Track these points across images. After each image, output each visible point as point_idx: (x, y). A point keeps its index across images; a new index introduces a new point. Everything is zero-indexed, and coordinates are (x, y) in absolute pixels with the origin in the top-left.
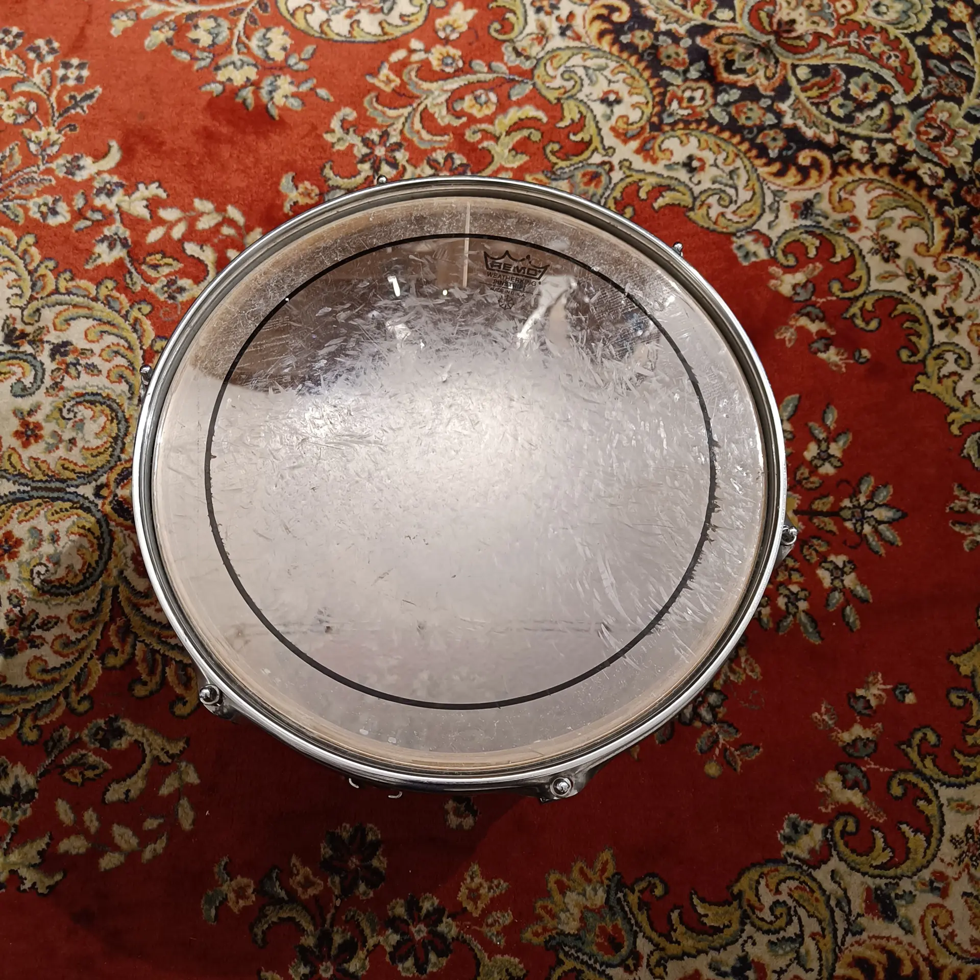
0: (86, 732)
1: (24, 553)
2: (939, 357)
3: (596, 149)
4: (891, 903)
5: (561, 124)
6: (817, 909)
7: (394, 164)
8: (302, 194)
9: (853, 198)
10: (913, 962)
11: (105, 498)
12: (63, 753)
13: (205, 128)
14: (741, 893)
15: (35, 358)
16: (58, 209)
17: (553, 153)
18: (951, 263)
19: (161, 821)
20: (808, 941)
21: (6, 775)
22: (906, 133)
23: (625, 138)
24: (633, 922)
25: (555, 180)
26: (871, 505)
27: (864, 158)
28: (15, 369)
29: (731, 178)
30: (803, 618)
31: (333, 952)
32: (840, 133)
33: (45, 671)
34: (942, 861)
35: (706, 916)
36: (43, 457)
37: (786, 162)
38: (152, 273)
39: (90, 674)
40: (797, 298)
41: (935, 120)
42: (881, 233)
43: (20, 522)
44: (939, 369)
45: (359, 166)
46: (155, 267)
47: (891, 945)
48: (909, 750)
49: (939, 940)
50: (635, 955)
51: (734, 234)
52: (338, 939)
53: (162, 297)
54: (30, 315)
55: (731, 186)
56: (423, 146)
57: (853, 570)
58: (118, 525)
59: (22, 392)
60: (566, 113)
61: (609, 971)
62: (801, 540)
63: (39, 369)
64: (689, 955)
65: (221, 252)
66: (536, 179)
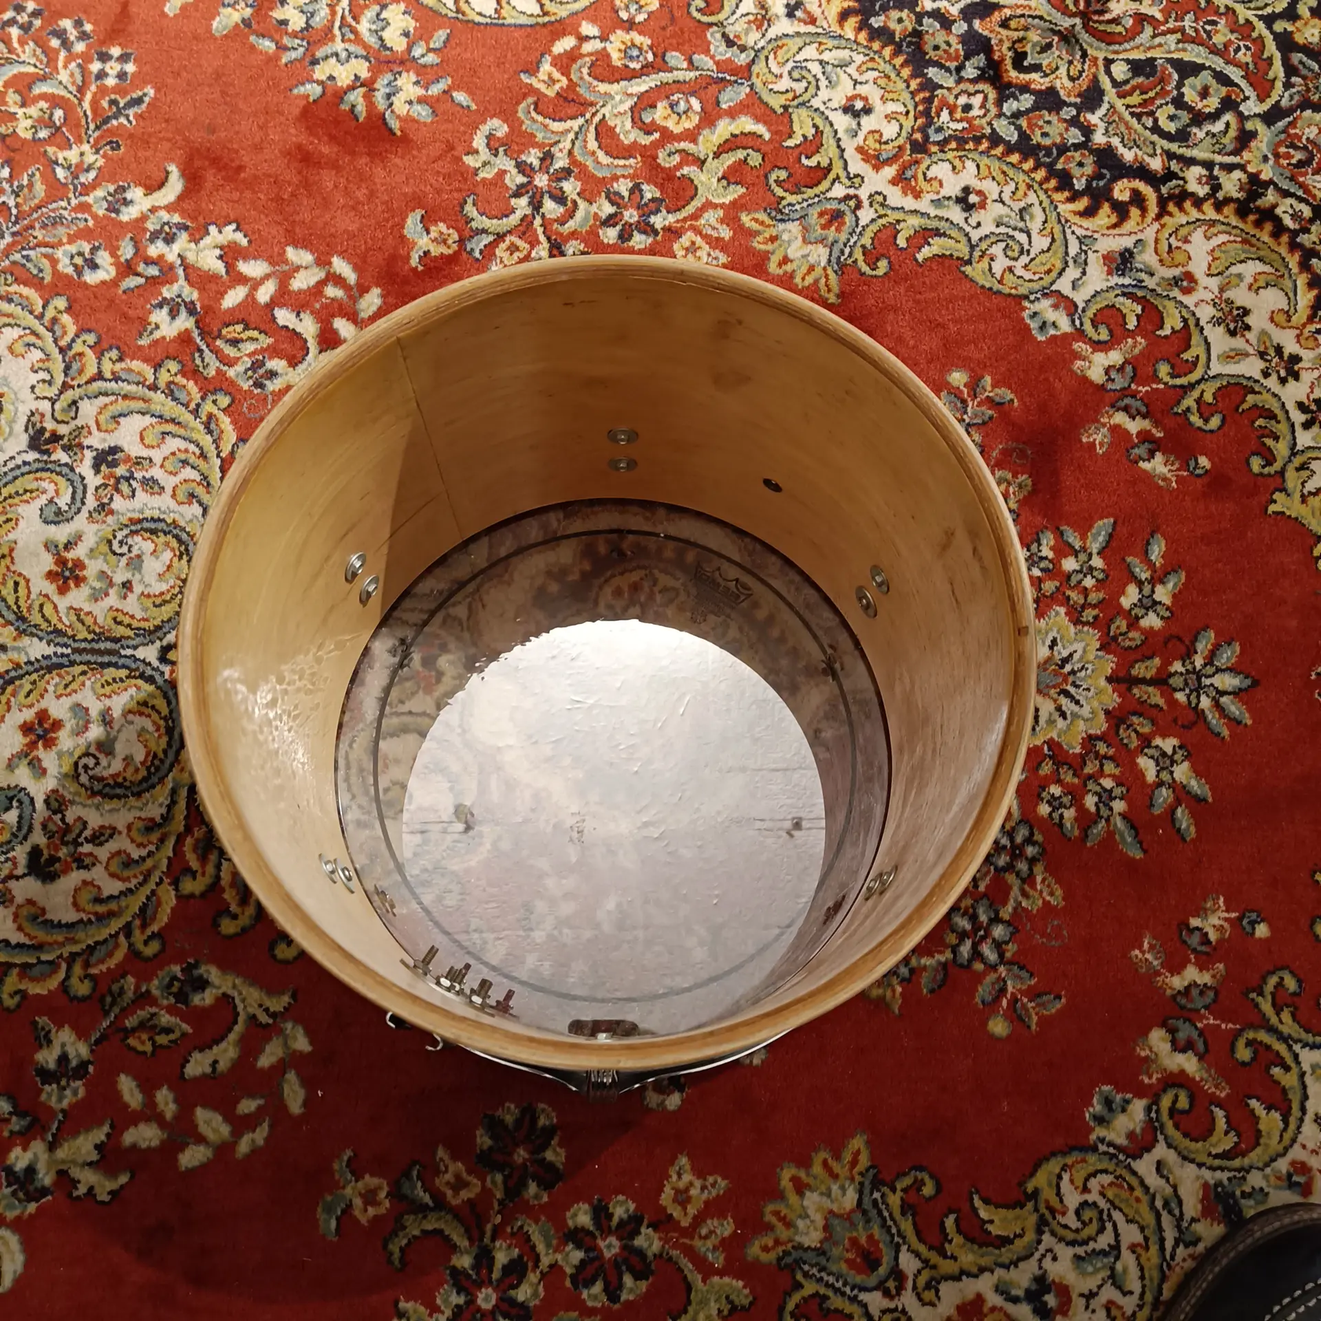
0: (156, 982)
1: (66, 740)
2: (1303, 467)
3: (837, 178)
4: (1236, 1202)
5: (790, 143)
6: (1137, 1212)
7: (560, 199)
8: (434, 240)
9: (1186, 247)
11: (172, 663)
12: (126, 1012)
13: (299, 147)
14: (1036, 1192)
15: (72, 470)
16: (98, 261)
17: (778, 182)
19: (261, 1102)
20: (1127, 1255)
21: (49, 1042)
22: (1260, 155)
23: (877, 162)
24: (894, 1230)
25: (782, 221)
26: (1209, 670)
27: (1202, 191)
28: (45, 485)
29: (1022, 219)
30: (1119, 823)
31: (496, 1275)
32: (1170, 155)
33: (98, 900)
34: (1304, 1147)
35: (991, 1222)
36: (86, 607)
37: (1097, 197)
38: (230, 351)
39: (159, 904)
40: (1110, 386)
41: (1300, 138)
42: (1225, 296)
43: (58, 697)
44: (1303, 484)
45: (513, 201)
46: (235, 342)
48: (1260, 999)
50: (897, 1274)
51: (1026, 297)
52: (501, 1257)
53: (246, 385)
54: (63, 410)
55: (1021, 230)
56: (599, 174)
57: (1186, 758)
59: (57, 517)
60: (796, 127)
61: (863, 1297)
62: (1116, 718)
63: (79, 490)
64: (969, 1275)
65: (324, 320)
66: (756, 220)
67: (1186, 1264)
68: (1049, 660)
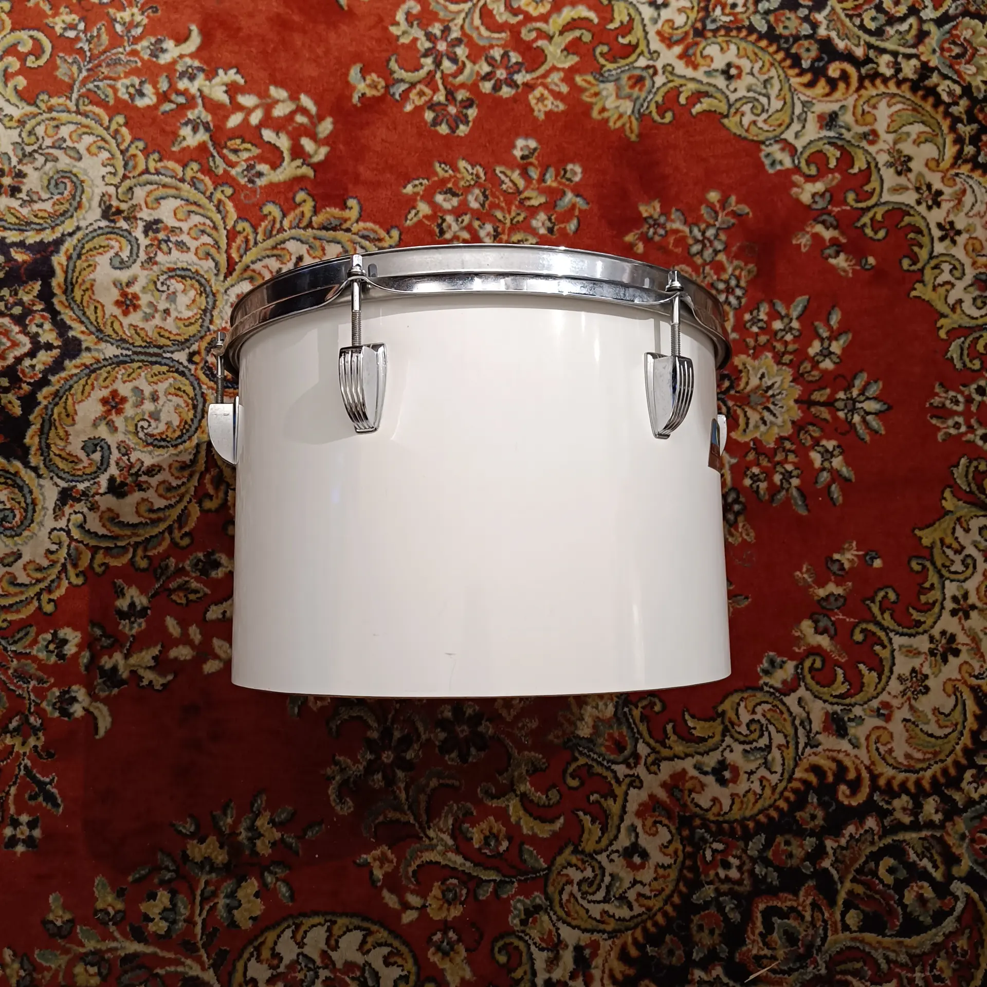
0: (188, 562)
1: (129, 409)
2: (936, 267)
3: (642, 53)
4: (844, 723)
5: (611, 26)
6: (784, 726)
7: (454, 59)
8: (369, 86)
9: (874, 112)
10: (858, 770)
11: (196, 364)
12: (170, 579)
13: (278, 15)
14: (724, 712)
15: (130, 233)
16: (145, 91)
17: (602, 54)
18: (957, 179)
20: (775, 751)
21: (123, 595)
22: (930, 50)
23: (669, 42)
24: (635, 730)
25: (603, 82)
26: (862, 398)
27: (889, 72)
28: (113, 243)
29: (765, 87)
30: (795, 493)
31: (394, 743)
32: (870, 46)
33: (151, 511)
34: (889, 693)
35: (695, 728)
36: (141, 325)
37: (817, 73)
38: (233, 157)
39: (189, 515)
40: (815, 206)
41: (959, 37)
42: (897, 147)
43: (124, 382)
44: (935, 278)
45: (423, 60)
46: (236, 151)
47: (841, 756)
48: (872, 605)
49: (880, 754)
50: (636, 756)
51: (763, 143)
52: (397, 734)
53: (243, 181)
54: (124, 193)
55: (764, 95)
56: (482, 43)
57: (841, 453)
58: (209, 388)
59: (123, 265)
60: (616, 15)
61: (614, 767)
62: (799, 426)
63: (134, 244)
64: (679, 758)
65: (295, 140)
66: (585, 80)
67: (811, 758)
68: (758, 387)
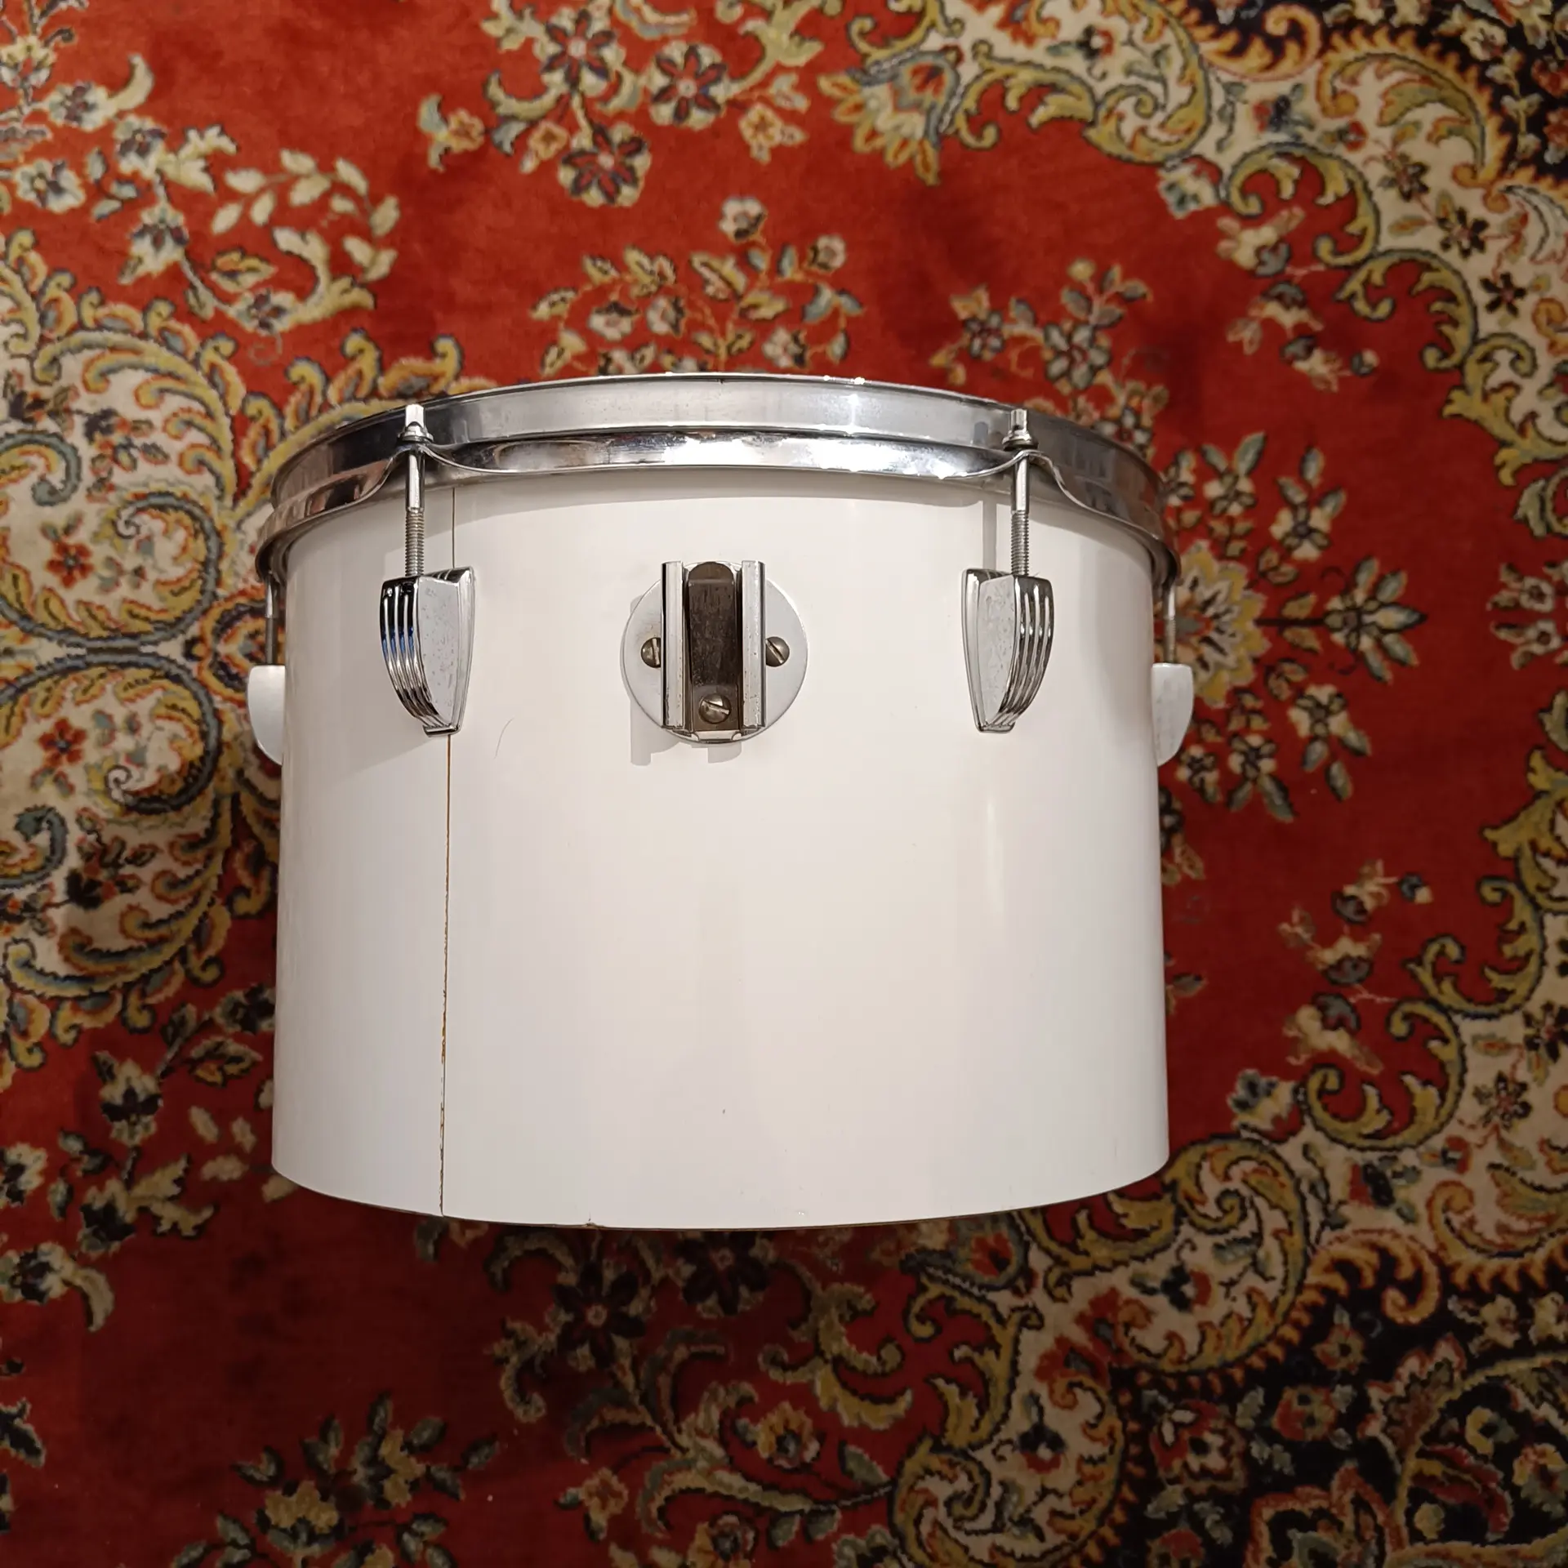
0: (219, 1010)
1: (91, 752)
2: (1486, 358)
3: (933, 26)
4: (1387, 1181)
6: (1282, 1198)
7: (601, 69)
8: (456, 133)
9: (1354, 90)
10: (1415, 1260)
11: (199, 659)
12: (191, 1041)
14: (1174, 1181)
15: (62, 439)
16: (63, 183)
17: (863, 34)
18: (1511, 198)
20: (1269, 1242)
21: (113, 1077)
24: (1023, 1228)
25: (868, 84)
26: (1372, 605)
27: (1374, 16)
28: (34, 460)
29: (1157, 65)
30: (1268, 785)
31: (605, 1290)
33: (147, 925)
34: (1461, 1122)
35: (1126, 1215)
36: (97, 600)
37: (1247, 30)
38: (227, 285)
39: (213, 926)
40: (1262, 271)
42: (1400, 149)
43: (78, 704)
44: (1486, 377)
45: (546, 77)
46: (232, 274)
47: (1385, 1240)
48: (1419, 970)
49: (1452, 1230)
50: (1027, 1273)
51: (1160, 165)
52: (609, 1275)
53: (250, 326)
54: (45, 369)
55: (1156, 80)
56: (649, 35)
57: (1344, 707)
58: (227, 699)
59: (49, 496)
61: (992, 1296)
62: (1265, 666)
63: (72, 459)
64: (1103, 1269)
65: (334, 238)
66: (836, 85)
67: (1333, 1247)
68: (1189, 604)
